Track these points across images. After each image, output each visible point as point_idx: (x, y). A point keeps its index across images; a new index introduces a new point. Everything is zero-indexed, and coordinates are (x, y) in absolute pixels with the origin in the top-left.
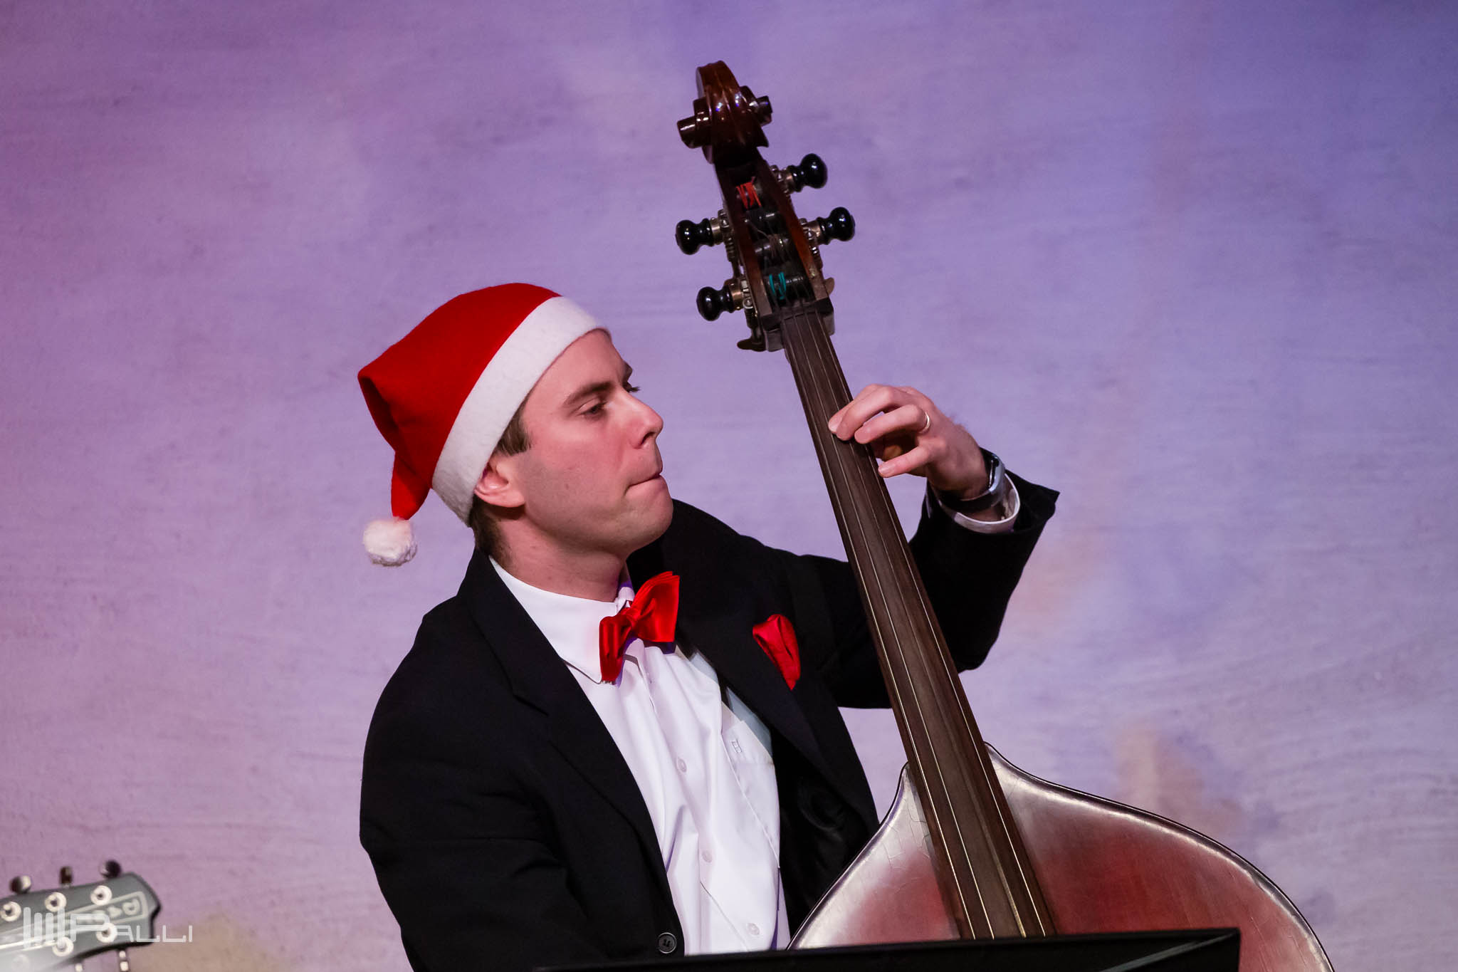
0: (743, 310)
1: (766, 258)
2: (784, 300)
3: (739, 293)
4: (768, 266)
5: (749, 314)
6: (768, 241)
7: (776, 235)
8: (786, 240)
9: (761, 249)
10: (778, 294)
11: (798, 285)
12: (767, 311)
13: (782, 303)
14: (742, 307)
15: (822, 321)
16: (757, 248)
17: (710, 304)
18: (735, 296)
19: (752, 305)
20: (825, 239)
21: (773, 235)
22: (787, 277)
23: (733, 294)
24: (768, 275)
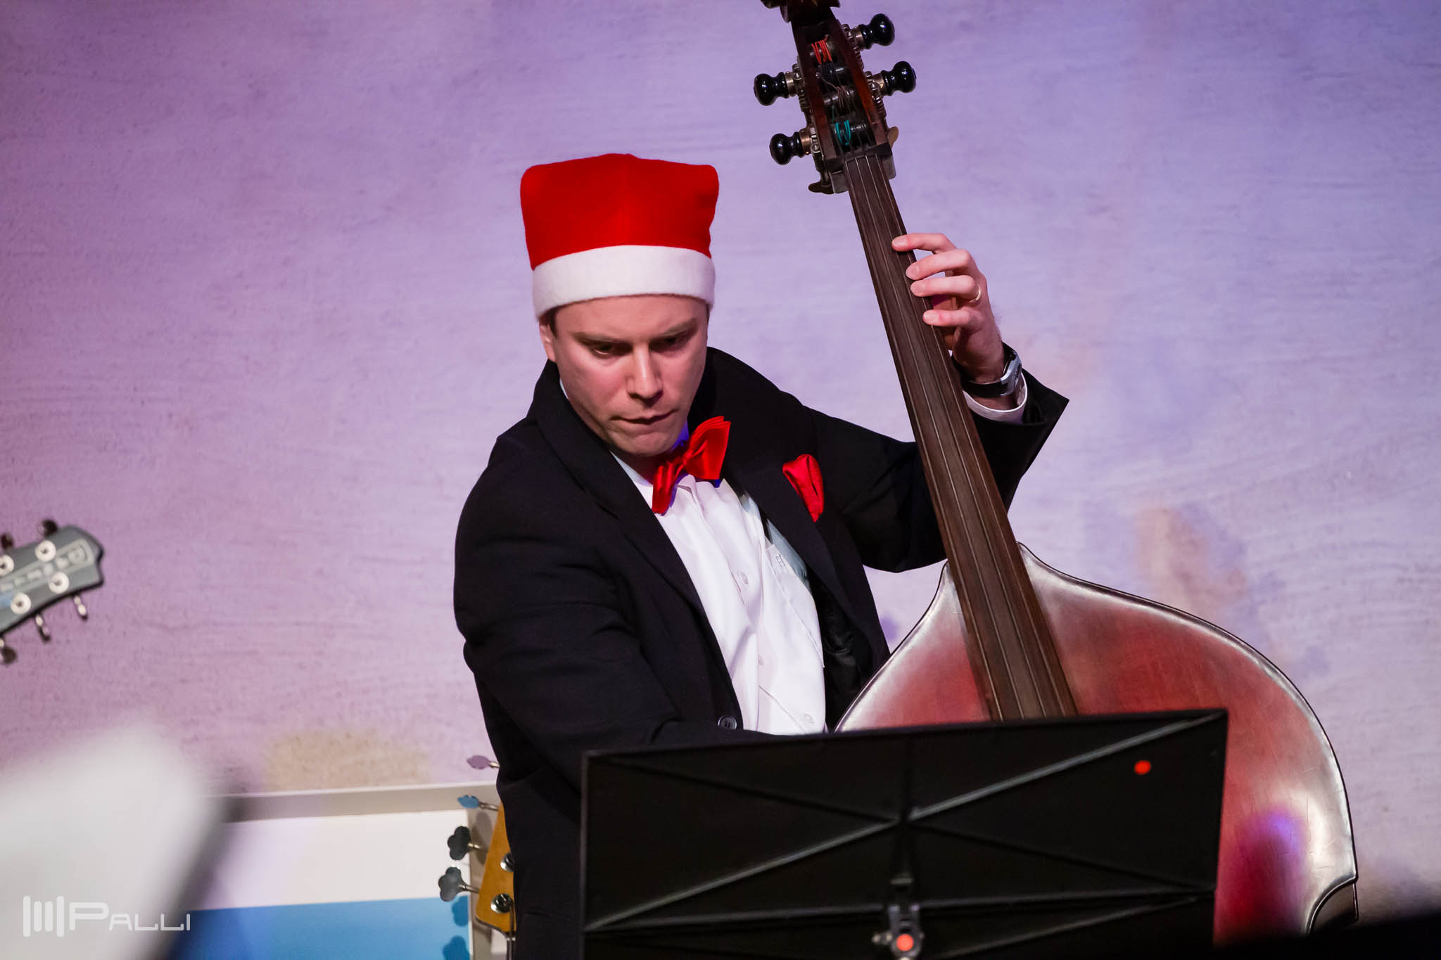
0: (811, 155)
1: (833, 107)
2: (848, 146)
3: (808, 139)
4: (836, 116)
5: (817, 157)
6: (836, 91)
7: (843, 87)
8: (852, 92)
9: (829, 100)
10: (844, 141)
11: (861, 132)
12: (832, 155)
13: (846, 149)
14: (810, 153)
15: (882, 164)
16: (826, 100)
17: (782, 151)
18: (805, 142)
19: (819, 149)
20: (888, 91)
21: (840, 87)
22: (851, 125)
23: (803, 141)
24: (835, 122)
